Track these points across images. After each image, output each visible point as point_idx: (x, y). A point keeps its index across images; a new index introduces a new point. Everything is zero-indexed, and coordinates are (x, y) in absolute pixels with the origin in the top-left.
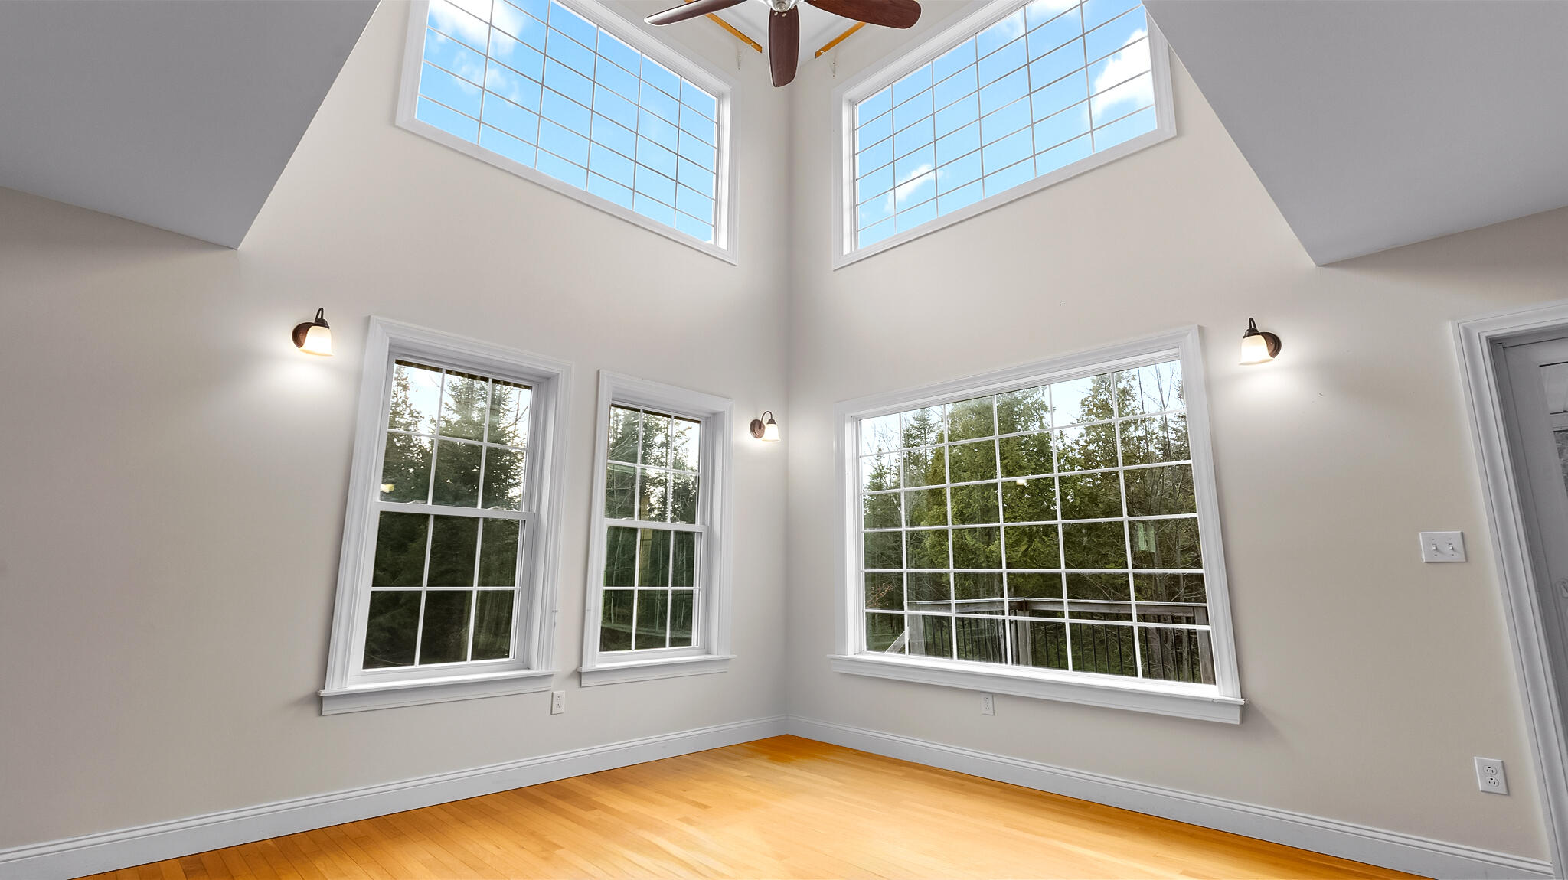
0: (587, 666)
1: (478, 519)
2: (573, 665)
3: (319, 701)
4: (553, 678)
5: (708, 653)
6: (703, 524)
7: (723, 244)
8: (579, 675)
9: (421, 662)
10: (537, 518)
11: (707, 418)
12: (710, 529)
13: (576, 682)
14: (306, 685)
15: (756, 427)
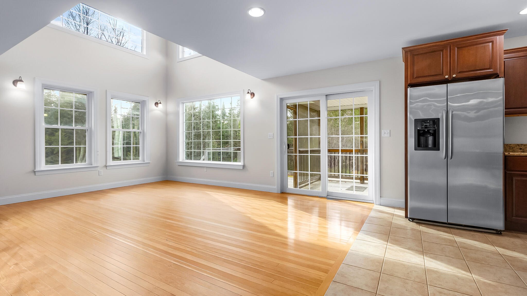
0: (108, 164)
1: (74, 129)
2: (104, 164)
3: (35, 172)
4: (99, 167)
5: (144, 161)
6: (142, 129)
7: (145, 53)
8: (106, 166)
9: (61, 164)
10: (91, 129)
11: (142, 102)
12: (144, 131)
13: (105, 168)
14: (31, 168)
15: (156, 104)
